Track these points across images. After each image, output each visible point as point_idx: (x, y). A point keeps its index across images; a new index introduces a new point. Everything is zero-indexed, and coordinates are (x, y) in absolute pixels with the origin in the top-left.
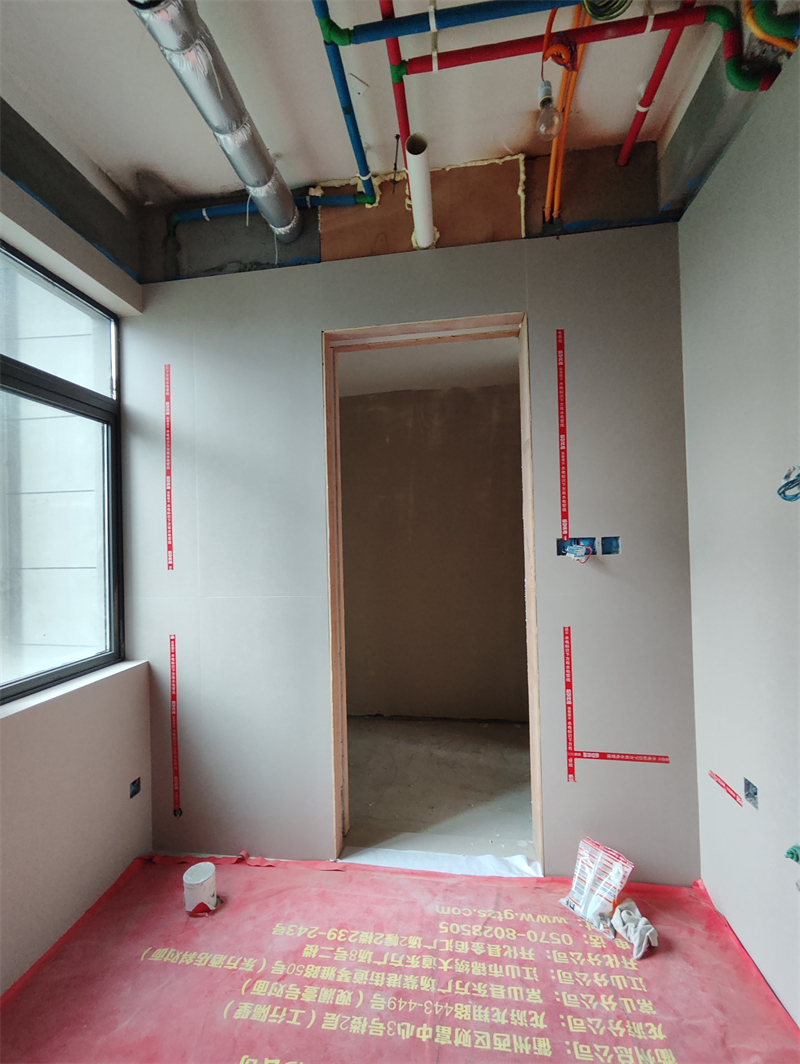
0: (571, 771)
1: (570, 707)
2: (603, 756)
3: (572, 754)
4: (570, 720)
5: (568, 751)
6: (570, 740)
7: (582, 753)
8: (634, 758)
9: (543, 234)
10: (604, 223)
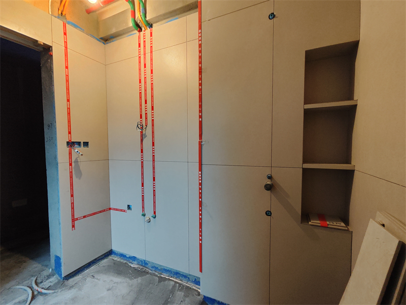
0: (73, 226)
1: (73, 203)
2: (84, 217)
3: (74, 220)
4: (73, 208)
5: (72, 220)
6: (73, 215)
7: (77, 218)
8: (94, 214)
9: (58, 18)
10: (81, 29)
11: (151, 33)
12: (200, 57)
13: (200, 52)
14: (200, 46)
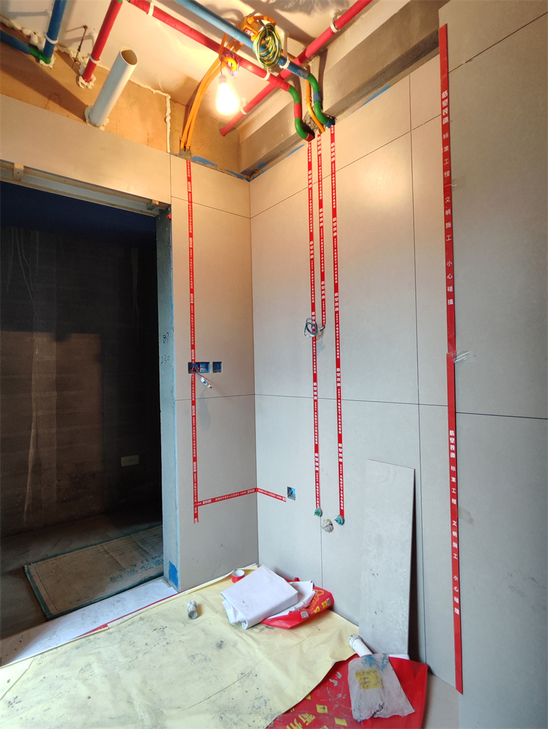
0: (196, 516)
1: (195, 474)
2: (213, 500)
3: (197, 504)
4: (195, 482)
6: (196, 496)
7: (202, 502)
9: (180, 155)
10: (213, 165)
11: (333, 136)
12: (447, 155)
13: (446, 142)
14: (446, 128)
